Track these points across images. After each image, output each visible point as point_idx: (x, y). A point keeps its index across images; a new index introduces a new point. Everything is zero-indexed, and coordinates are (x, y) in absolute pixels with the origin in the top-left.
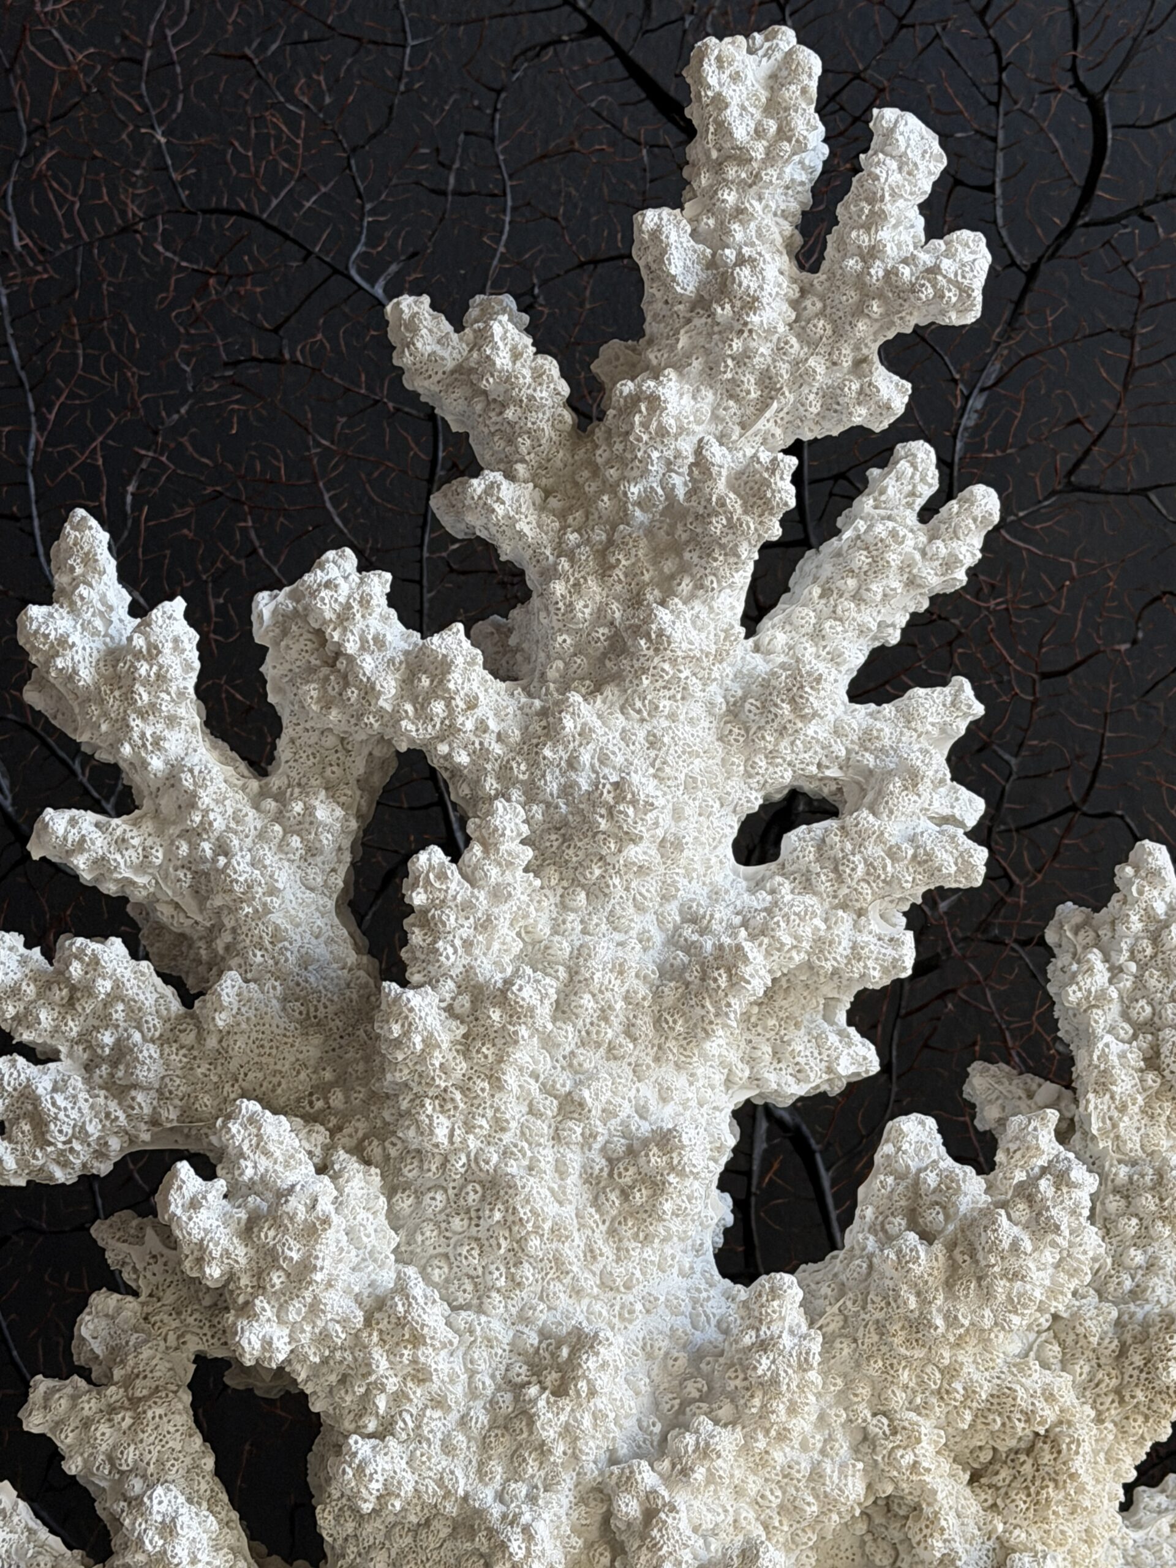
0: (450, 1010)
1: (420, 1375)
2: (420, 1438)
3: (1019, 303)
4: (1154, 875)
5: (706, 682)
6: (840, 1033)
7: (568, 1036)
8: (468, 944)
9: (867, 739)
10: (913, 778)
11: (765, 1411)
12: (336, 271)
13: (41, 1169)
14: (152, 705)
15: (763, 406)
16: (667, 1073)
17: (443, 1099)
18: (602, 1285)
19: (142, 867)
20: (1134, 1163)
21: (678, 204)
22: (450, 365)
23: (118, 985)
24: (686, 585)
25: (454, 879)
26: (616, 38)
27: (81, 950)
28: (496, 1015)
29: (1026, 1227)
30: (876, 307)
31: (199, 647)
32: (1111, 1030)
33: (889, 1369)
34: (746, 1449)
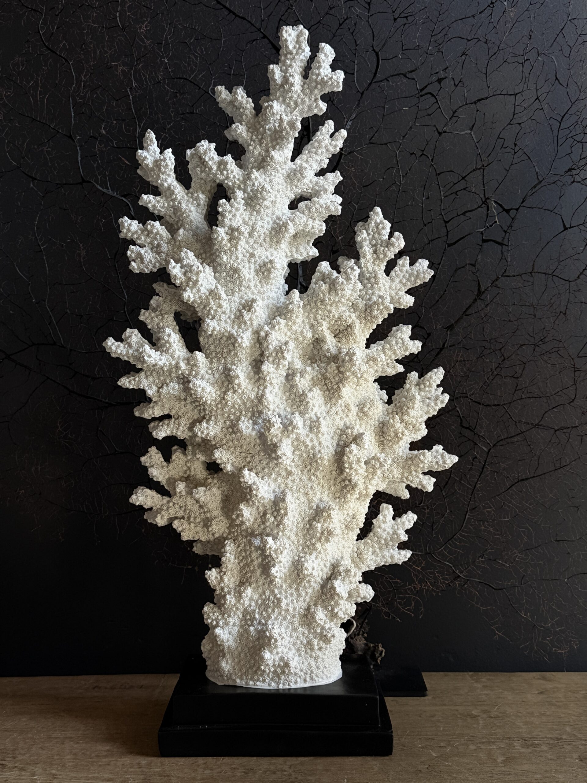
0: (227, 233)
1: (220, 306)
2: (220, 320)
3: (359, 101)
4: (377, 214)
5: (282, 169)
6: (311, 248)
7: (251, 241)
8: (231, 219)
9: (317, 183)
10: (326, 191)
11: (291, 317)
12: (206, 92)
13: (142, 269)
14: (165, 171)
15: (295, 108)
16: (272, 250)
17: (225, 252)
18: (258, 292)
19: (163, 207)
20: (370, 273)
21: (277, 64)
22: (229, 100)
23: (158, 231)
24: (278, 147)
25: (228, 207)
26: (270, 39)
27: (150, 223)
28: (236, 233)
29: (345, 279)
30: (319, 86)
31: (175, 159)
32: (367, 246)
33: (317, 311)
34: (287, 324)
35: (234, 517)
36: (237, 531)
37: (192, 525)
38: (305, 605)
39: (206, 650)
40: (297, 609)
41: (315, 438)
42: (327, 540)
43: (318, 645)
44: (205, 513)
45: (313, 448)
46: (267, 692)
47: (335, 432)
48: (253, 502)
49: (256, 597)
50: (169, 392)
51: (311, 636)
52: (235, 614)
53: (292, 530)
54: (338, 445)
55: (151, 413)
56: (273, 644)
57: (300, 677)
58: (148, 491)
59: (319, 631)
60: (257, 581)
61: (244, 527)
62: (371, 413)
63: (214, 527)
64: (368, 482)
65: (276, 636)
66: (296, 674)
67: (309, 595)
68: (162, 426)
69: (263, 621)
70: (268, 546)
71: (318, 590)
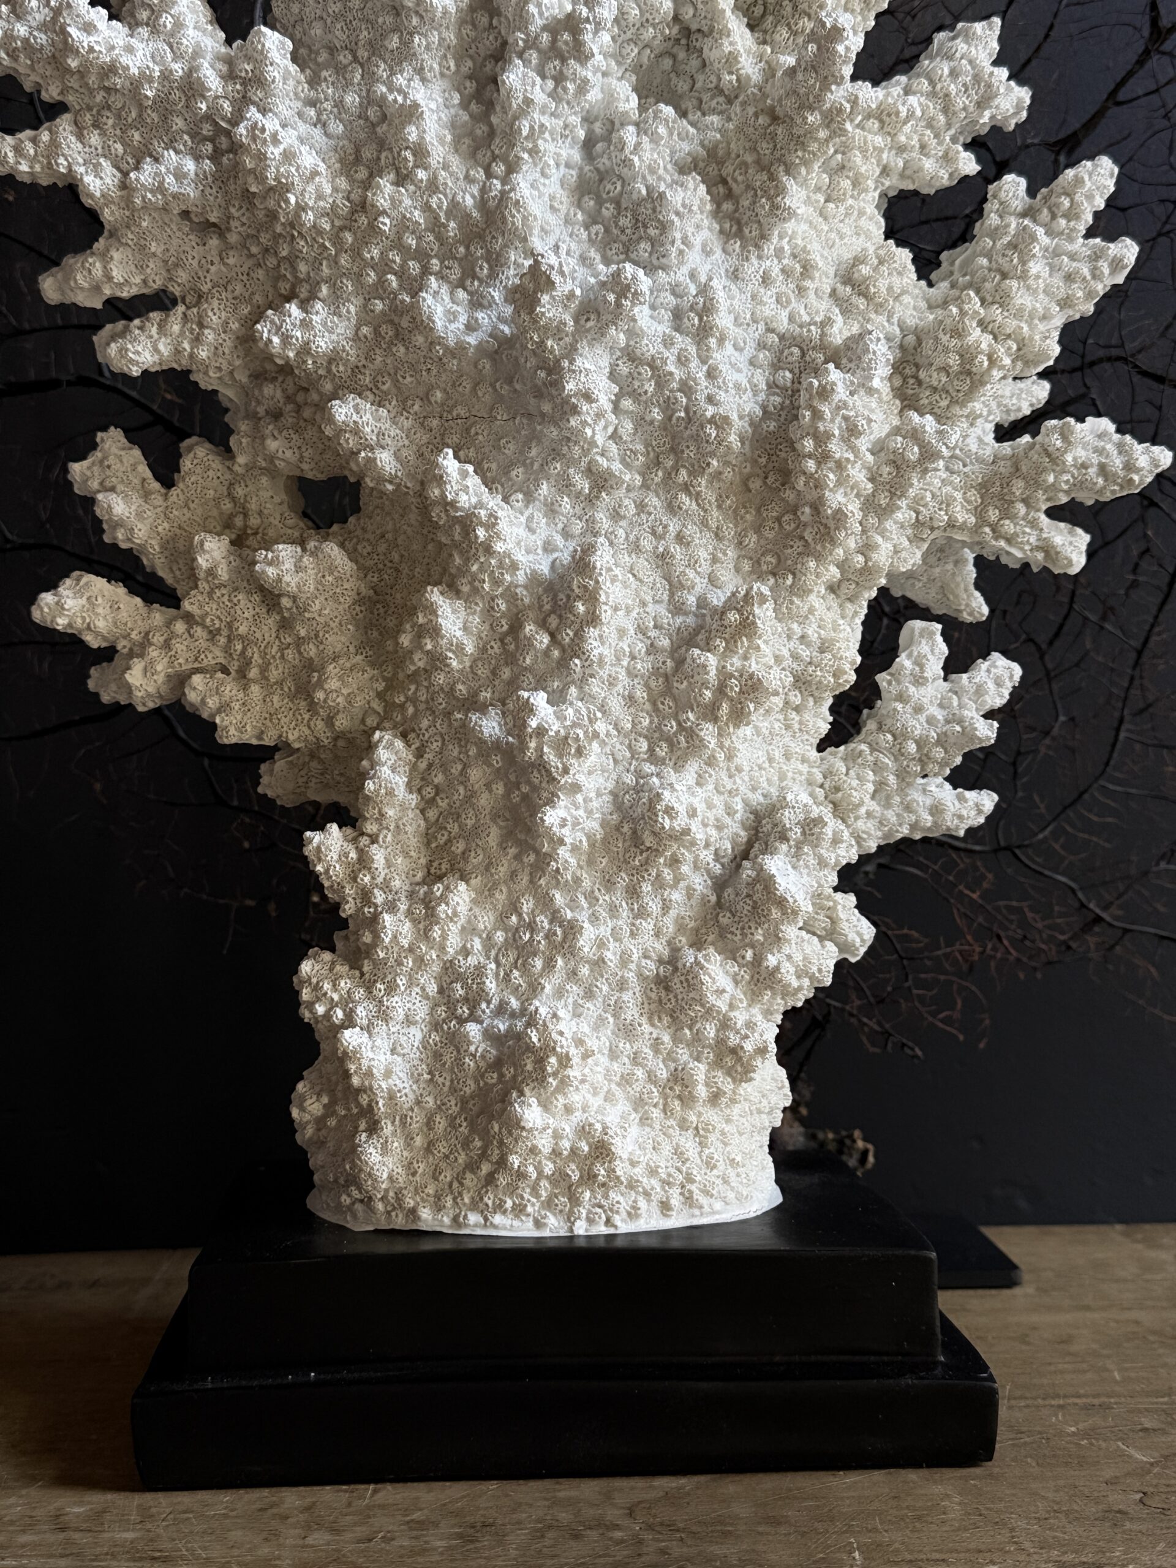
35: (405, 640)
36: (414, 701)
37: (255, 689)
38: (660, 948)
39: (307, 1117)
40: (635, 957)
41: (693, 350)
42: (739, 716)
43: (707, 1085)
44: (299, 642)
45: (686, 388)
46: (530, 1245)
47: (762, 346)
48: (474, 577)
49: (486, 920)
50: (162, 183)
51: (683, 1054)
52: (410, 984)
53: (612, 682)
54: (772, 386)
55: (98, 270)
56: (555, 1074)
57: (647, 1194)
58: (98, 584)
59: (710, 1031)
60: (487, 869)
61: (440, 679)
62: (882, 285)
63: (333, 684)
64: (873, 520)
65: (565, 1044)
66: (632, 1185)
67: (673, 913)
68: (141, 328)
69: (514, 1003)
70: (533, 723)
71: (704, 896)
